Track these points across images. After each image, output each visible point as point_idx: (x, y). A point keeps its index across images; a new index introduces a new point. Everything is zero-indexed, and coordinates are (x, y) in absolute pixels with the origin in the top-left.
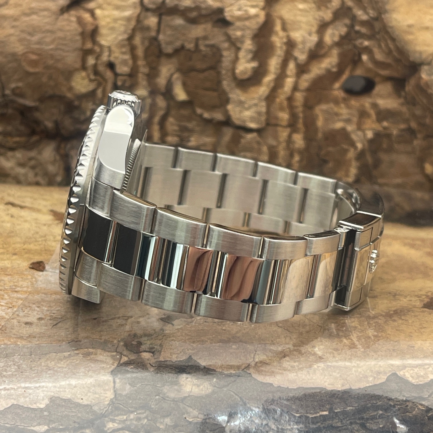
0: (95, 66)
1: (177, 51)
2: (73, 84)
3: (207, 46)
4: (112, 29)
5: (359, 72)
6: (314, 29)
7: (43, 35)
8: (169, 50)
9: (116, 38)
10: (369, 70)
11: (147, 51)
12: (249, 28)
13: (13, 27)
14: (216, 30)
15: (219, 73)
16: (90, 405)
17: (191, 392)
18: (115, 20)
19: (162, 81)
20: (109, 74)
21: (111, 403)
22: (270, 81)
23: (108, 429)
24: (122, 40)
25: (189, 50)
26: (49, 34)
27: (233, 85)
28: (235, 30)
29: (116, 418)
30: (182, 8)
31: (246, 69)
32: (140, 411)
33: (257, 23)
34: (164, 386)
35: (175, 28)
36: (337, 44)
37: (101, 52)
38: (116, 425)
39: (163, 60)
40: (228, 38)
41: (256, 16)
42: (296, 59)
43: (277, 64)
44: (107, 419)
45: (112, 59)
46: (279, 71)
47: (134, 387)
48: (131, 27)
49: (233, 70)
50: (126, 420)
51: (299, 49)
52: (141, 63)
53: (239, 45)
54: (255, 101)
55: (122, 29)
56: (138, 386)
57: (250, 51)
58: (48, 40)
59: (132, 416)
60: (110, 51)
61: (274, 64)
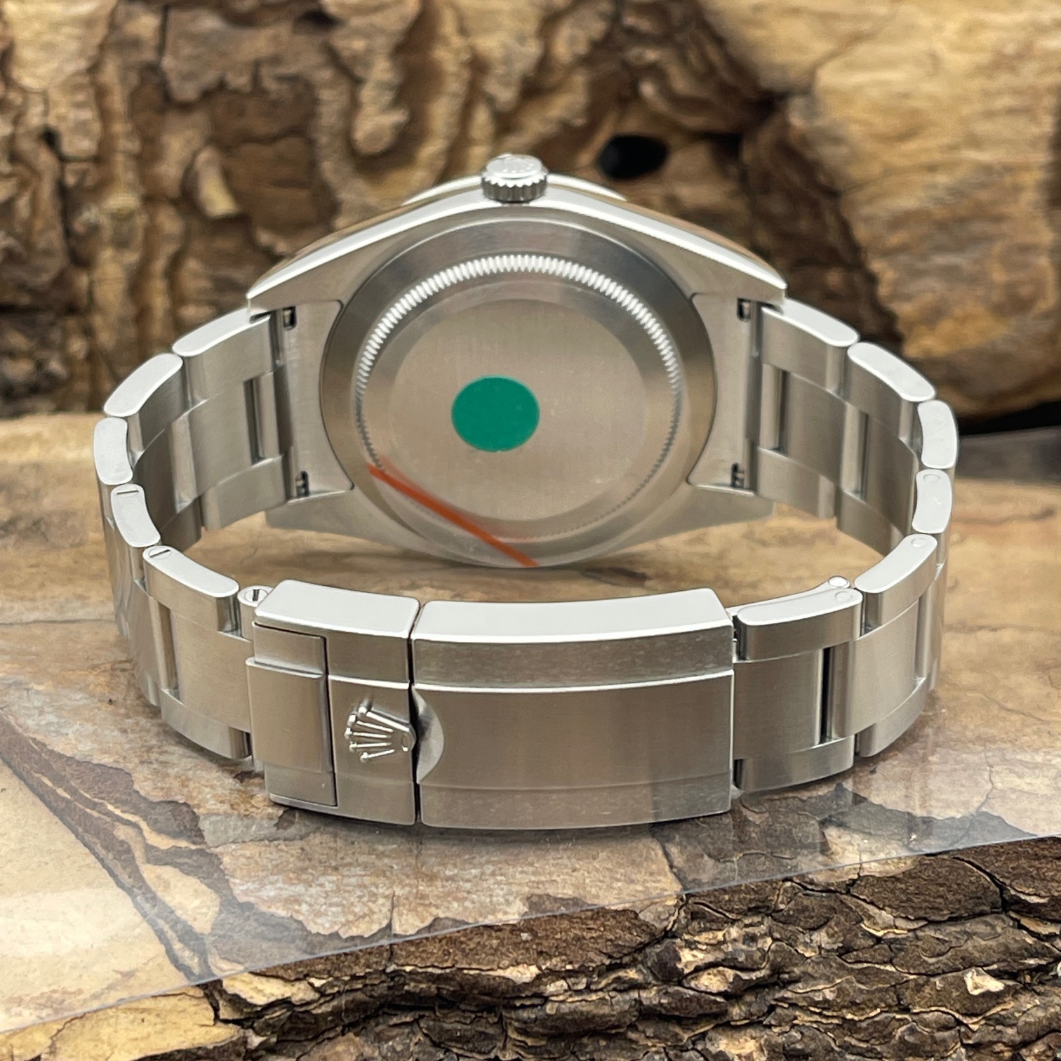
0: (12, 139)
1: (207, 96)
3: (281, 79)
4: (49, 47)
5: (633, 125)
6: (531, 28)
8: (189, 92)
9: (58, 70)
10: (656, 118)
11: (134, 97)
12: (381, 31)
14: (301, 40)
15: (311, 144)
18: (56, 26)
19: (169, 170)
20: (45, 159)
22: (435, 156)
24: (77, 73)
25: (236, 92)
27: (347, 169)
28: (348, 36)
31: (379, 128)
33: (402, 18)
35: (202, 39)
36: (584, 62)
37: (26, 104)
39: (173, 119)
40: (334, 58)
42: (490, 100)
43: (451, 114)
45: (52, 121)
46: (455, 131)
48: (96, 41)
49: (348, 133)
51: (497, 77)
52: (119, 127)
53: (359, 73)
55: (74, 46)
57: (389, 87)
60: (46, 101)
61: (441, 112)
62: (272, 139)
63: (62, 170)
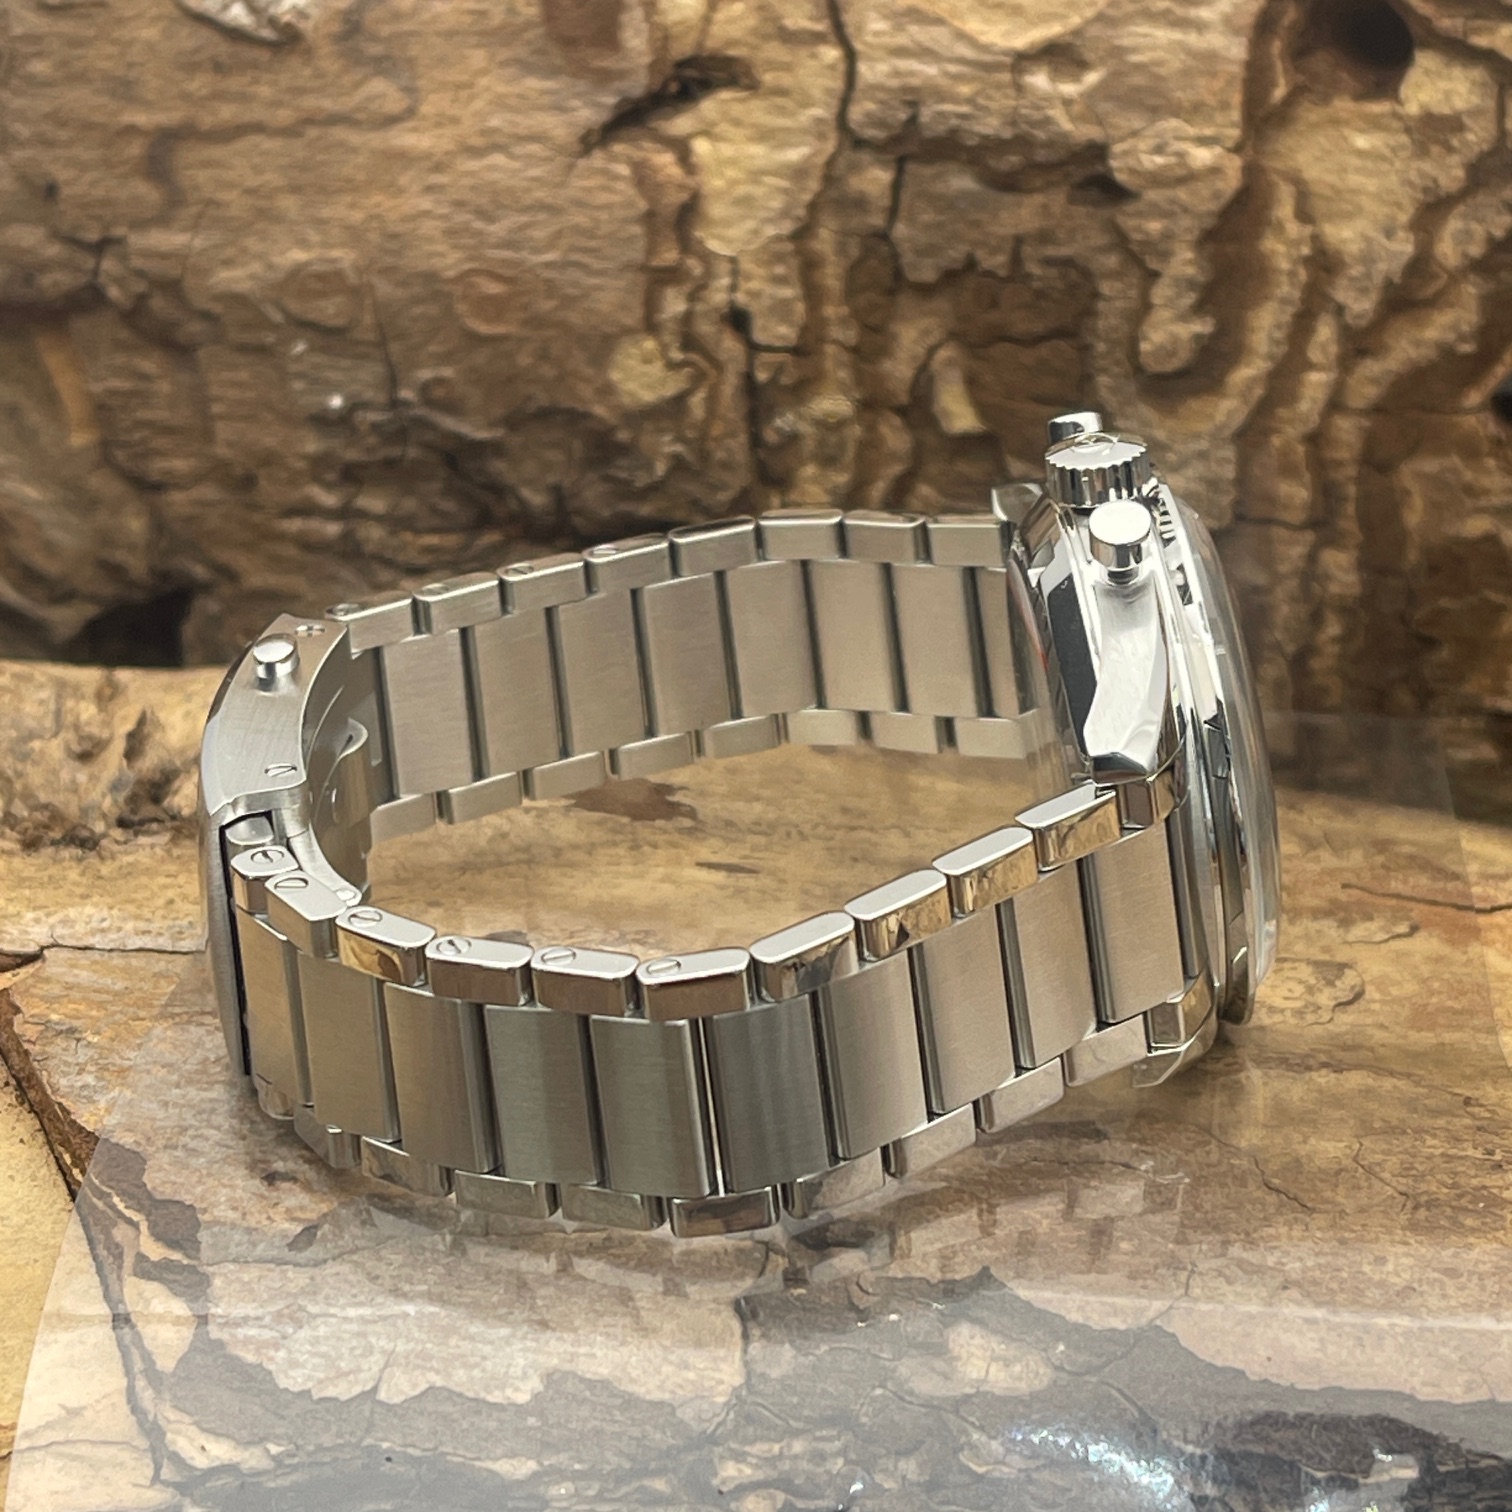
0: (687, 318)
1: (950, 277)
2: (615, 376)
3: (1049, 262)
4: (746, 201)
6: (1404, 218)
7: (524, 219)
8: (927, 273)
9: (756, 232)
11: (853, 271)
12: (1186, 210)
13: (429, 189)
14: (1080, 211)
15: (1086, 349)
16: (671, 1405)
17: (985, 1381)
18: (756, 175)
19: (899, 370)
20: (730, 346)
21: (734, 1401)
22: (1254, 380)
23: (724, 1482)
24: (778, 239)
25: (989, 274)
26: (541, 216)
27: (1131, 388)
28: (1140, 214)
29: (747, 1449)
30: (972, 142)
31: (1175, 339)
32: (824, 1433)
33: (1216, 195)
34: (899, 1359)
35: (948, 204)
36: (1479, 267)
37: (709, 274)
38: (748, 1471)
39: (906, 303)
40: (1119, 239)
41: (1214, 171)
42: (1340, 310)
43: (1278, 326)
44: (718, 1450)
45: (741, 298)
46: (1281, 350)
47: (806, 1355)
48: (807, 197)
49: (1133, 342)
50: (781, 1456)
51: (1352, 279)
52: (830, 311)
53: (1153, 264)
54: (1204, 445)
55: (777, 203)
56: (818, 1352)
57: (1191, 284)
58: (539, 234)
59: (798, 1446)
60: (735, 273)
61: (1266, 325)
62: (1036, 340)
63: (750, 363)
